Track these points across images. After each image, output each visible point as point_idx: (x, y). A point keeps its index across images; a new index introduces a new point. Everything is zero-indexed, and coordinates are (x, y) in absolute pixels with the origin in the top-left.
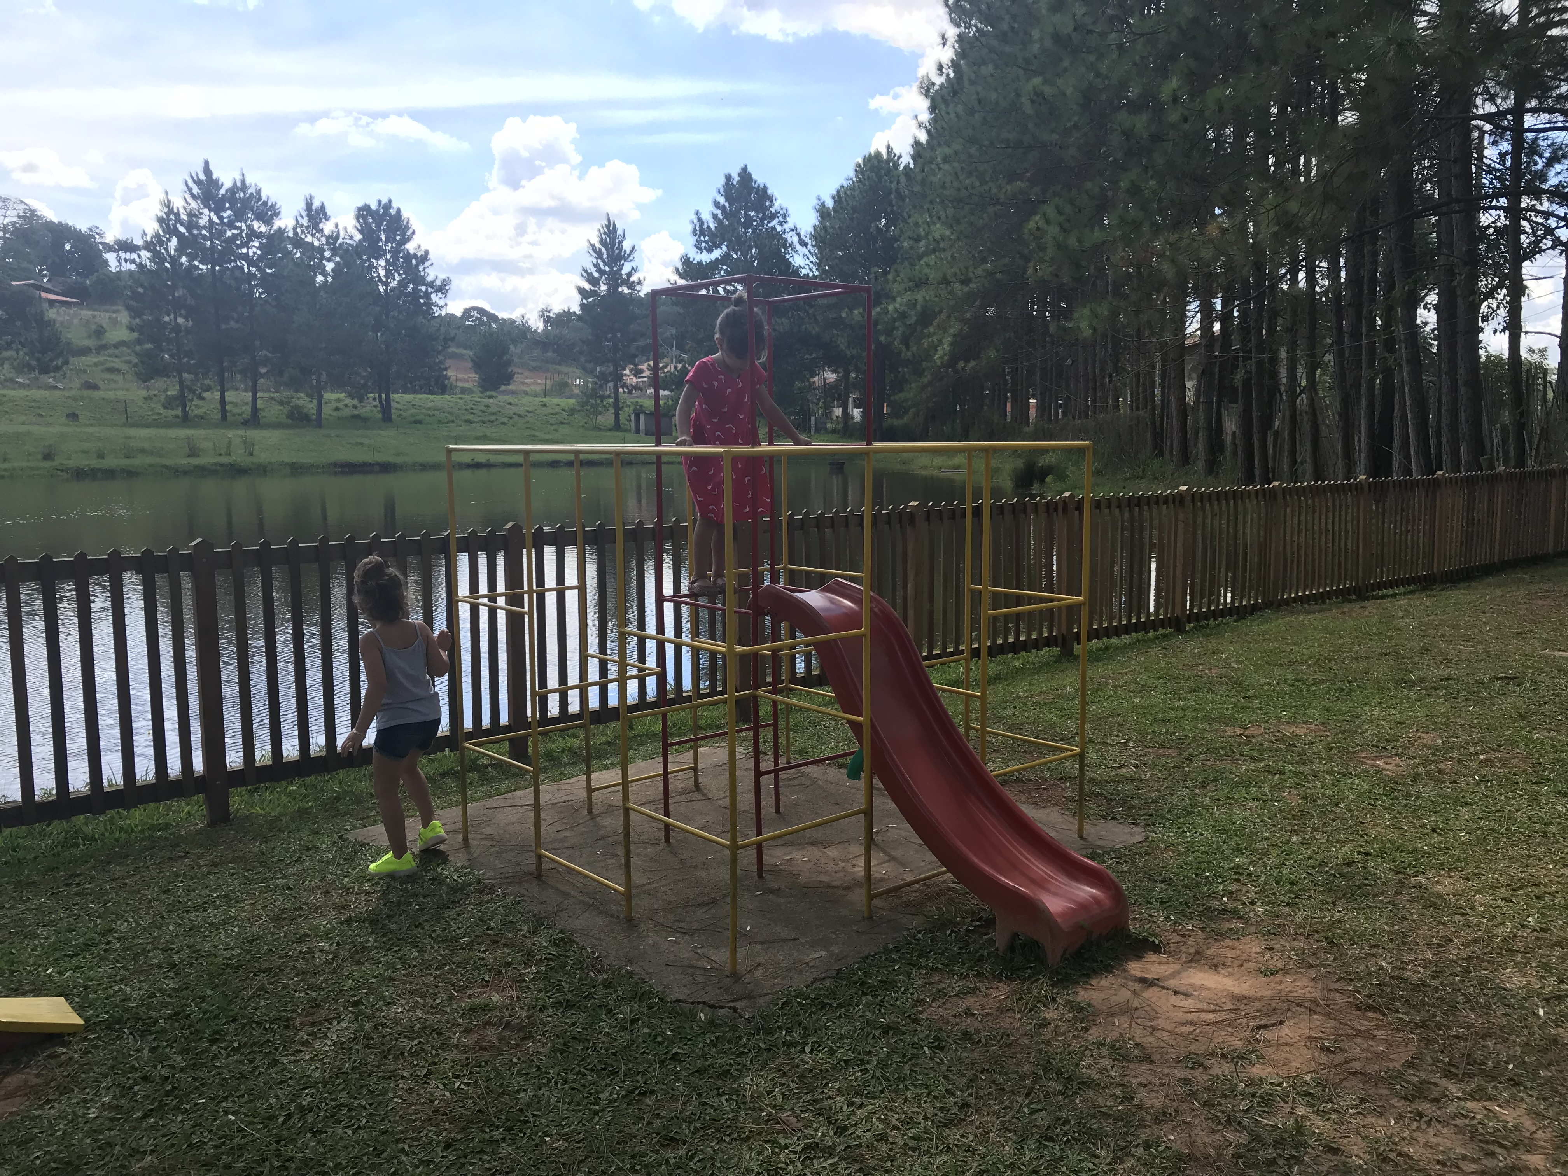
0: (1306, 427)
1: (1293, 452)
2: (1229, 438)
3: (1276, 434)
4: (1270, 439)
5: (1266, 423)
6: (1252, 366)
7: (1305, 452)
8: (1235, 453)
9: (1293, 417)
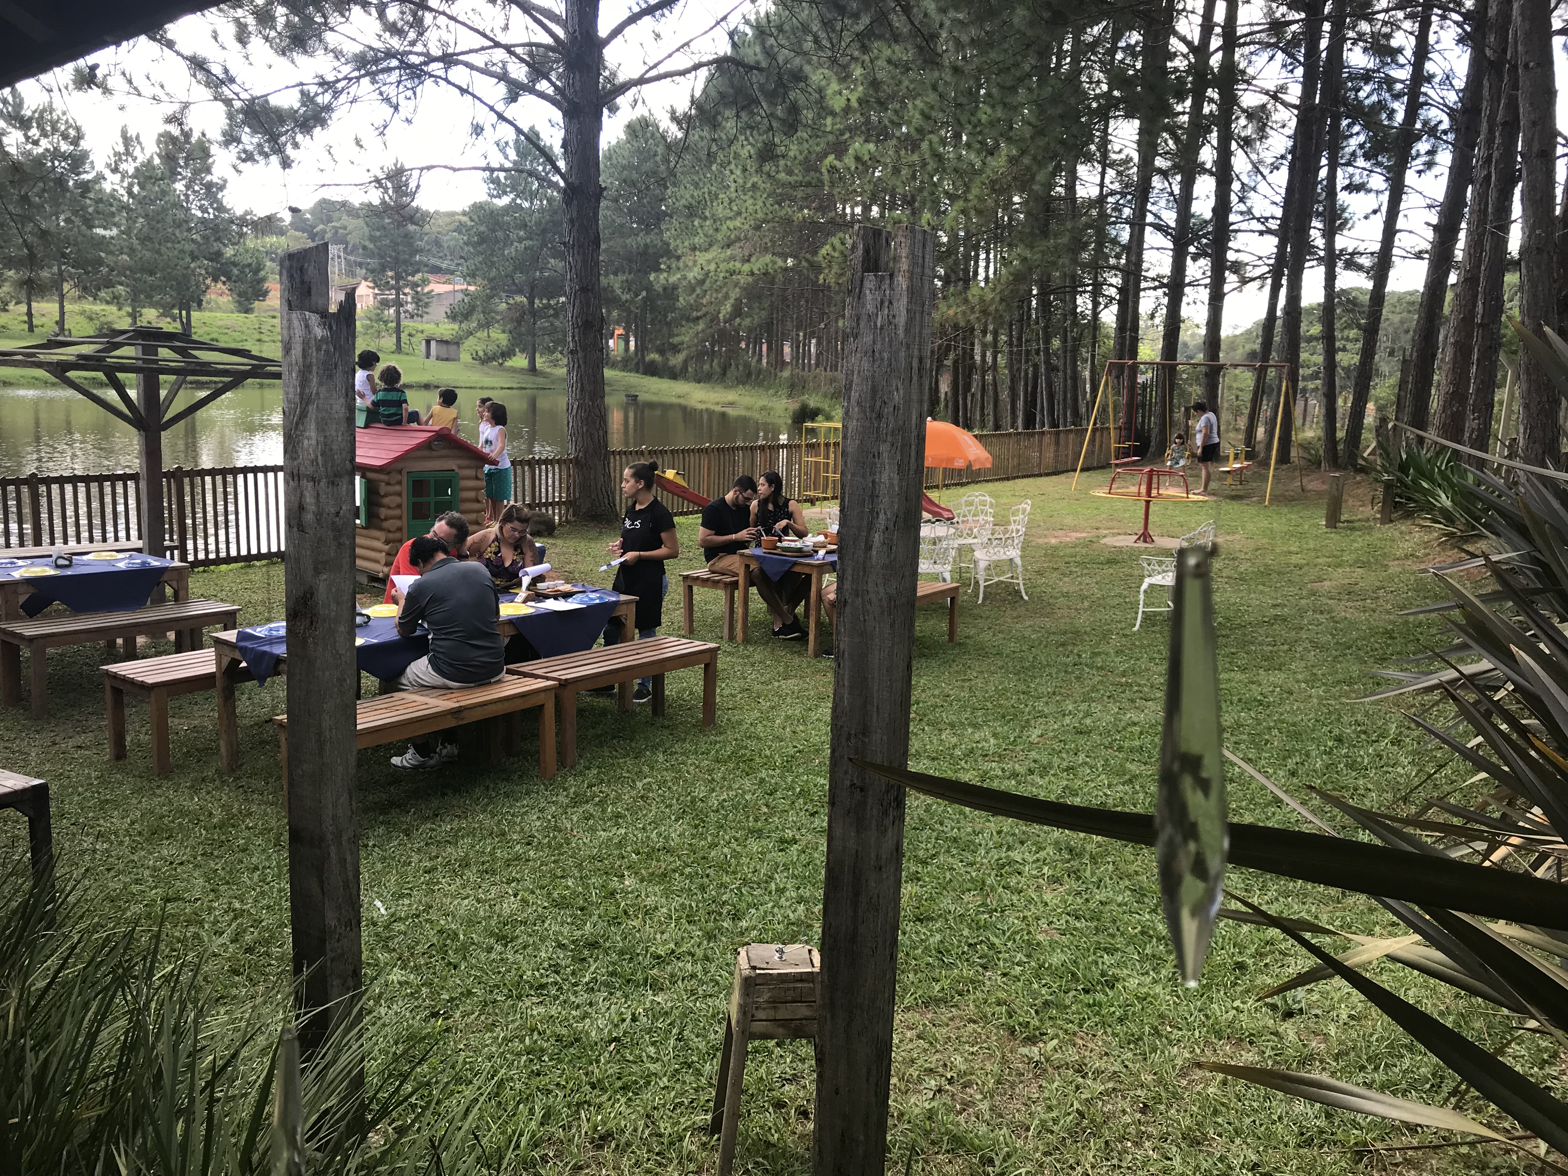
0: (991, 393)
1: (982, 408)
2: (943, 396)
3: (973, 395)
4: (969, 398)
5: (967, 387)
6: (960, 351)
7: (989, 410)
8: (946, 406)
9: (983, 386)
